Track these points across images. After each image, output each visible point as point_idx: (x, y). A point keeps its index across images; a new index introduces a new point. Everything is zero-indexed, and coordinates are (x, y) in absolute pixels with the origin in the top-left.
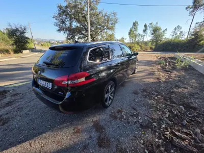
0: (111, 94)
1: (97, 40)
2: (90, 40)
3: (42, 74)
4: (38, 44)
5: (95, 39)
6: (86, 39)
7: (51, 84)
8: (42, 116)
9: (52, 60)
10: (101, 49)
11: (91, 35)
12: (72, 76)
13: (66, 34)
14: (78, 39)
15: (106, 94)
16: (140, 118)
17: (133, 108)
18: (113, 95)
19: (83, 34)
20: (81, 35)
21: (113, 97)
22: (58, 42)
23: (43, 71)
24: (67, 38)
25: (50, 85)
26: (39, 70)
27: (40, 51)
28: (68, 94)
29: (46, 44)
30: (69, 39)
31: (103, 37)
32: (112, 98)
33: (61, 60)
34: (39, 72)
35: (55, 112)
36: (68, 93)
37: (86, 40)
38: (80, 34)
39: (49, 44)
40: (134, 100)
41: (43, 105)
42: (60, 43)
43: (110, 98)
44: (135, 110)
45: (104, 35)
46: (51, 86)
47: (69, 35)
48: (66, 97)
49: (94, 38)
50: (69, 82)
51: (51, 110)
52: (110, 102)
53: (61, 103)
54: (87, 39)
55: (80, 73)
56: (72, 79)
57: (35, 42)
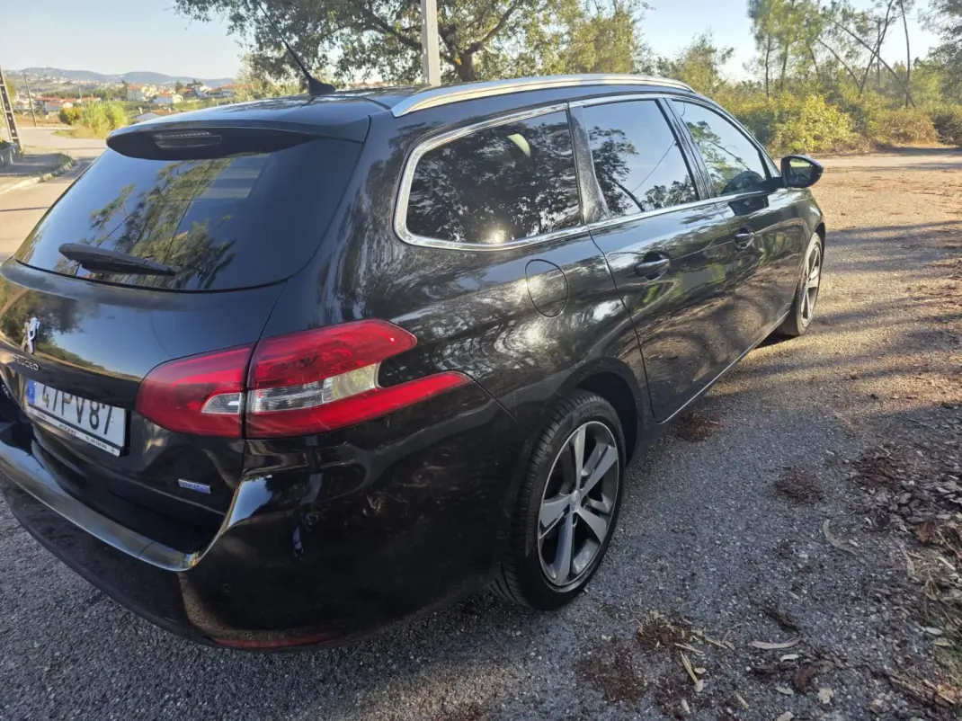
0: (596, 493)
1: (493, 68)
2: (437, 68)
3: (59, 340)
4: (40, 109)
5: (476, 59)
6: (402, 64)
7: (119, 414)
8: (57, 666)
9: (136, 227)
10: (519, 139)
11: (447, 32)
12: (279, 354)
13: (251, 29)
14: (344, 65)
15: (552, 494)
16: (825, 694)
17: (773, 615)
18: (606, 504)
19: (381, 24)
20: (368, 37)
21: (613, 519)
22: (190, 90)
23: (64, 313)
24: (260, 63)
25: (111, 427)
26: (31, 313)
27: (54, 165)
28: (248, 494)
29: (99, 108)
30: (277, 69)
31: (541, 44)
32: (598, 525)
33: (201, 229)
34: (33, 325)
35: (151, 634)
36: (245, 486)
37: (408, 75)
38: (358, 28)
39: (117, 109)
40: (783, 552)
41: (68, 579)
42: (206, 100)
43: (583, 533)
44: (788, 627)
45: (549, 30)
46: (117, 435)
47: (269, 35)
48: (234, 516)
49: (466, 57)
50: (258, 402)
51: (124, 623)
52: (581, 565)
53: (193, 560)
54: (417, 64)
55: (338, 331)
56: (276, 380)
57: (15, 100)
